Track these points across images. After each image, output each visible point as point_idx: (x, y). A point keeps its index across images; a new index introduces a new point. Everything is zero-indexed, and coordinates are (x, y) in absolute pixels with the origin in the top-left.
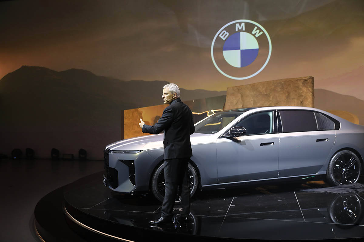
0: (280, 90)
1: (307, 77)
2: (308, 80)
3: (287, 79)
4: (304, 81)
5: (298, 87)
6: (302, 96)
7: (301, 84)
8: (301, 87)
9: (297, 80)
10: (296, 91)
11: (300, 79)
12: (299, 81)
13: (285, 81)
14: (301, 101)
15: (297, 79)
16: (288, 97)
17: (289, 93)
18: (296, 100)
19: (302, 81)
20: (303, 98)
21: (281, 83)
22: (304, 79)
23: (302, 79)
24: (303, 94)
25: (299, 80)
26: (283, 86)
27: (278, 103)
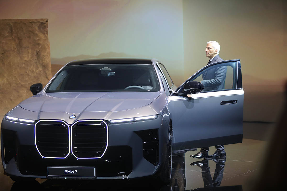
0: (7, 34)
1: (45, 19)
2: (45, 24)
3: (18, 20)
4: (40, 25)
5: (33, 32)
6: (39, 44)
7: (37, 28)
8: (37, 32)
9: (31, 23)
10: (29, 37)
11: (36, 21)
12: (33, 24)
13: (15, 22)
14: (37, 51)
15: (32, 21)
16: (20, 45)
17: (20, 39)
18: (30, 51)
19: (39, 24)
20: (40, 47)
21: (9, 24)
22: (41, 21)
23: (38, 22)
24: (41, 42)
25: (34, 22)
26: (12, 30)
27: (5, 53)
